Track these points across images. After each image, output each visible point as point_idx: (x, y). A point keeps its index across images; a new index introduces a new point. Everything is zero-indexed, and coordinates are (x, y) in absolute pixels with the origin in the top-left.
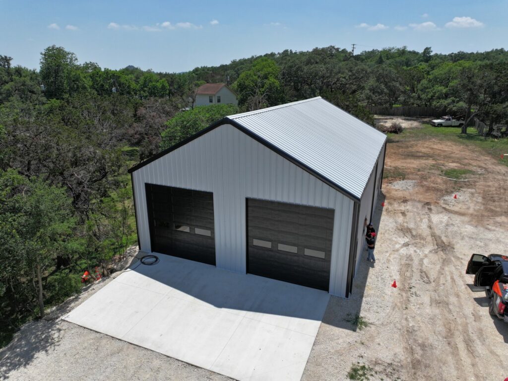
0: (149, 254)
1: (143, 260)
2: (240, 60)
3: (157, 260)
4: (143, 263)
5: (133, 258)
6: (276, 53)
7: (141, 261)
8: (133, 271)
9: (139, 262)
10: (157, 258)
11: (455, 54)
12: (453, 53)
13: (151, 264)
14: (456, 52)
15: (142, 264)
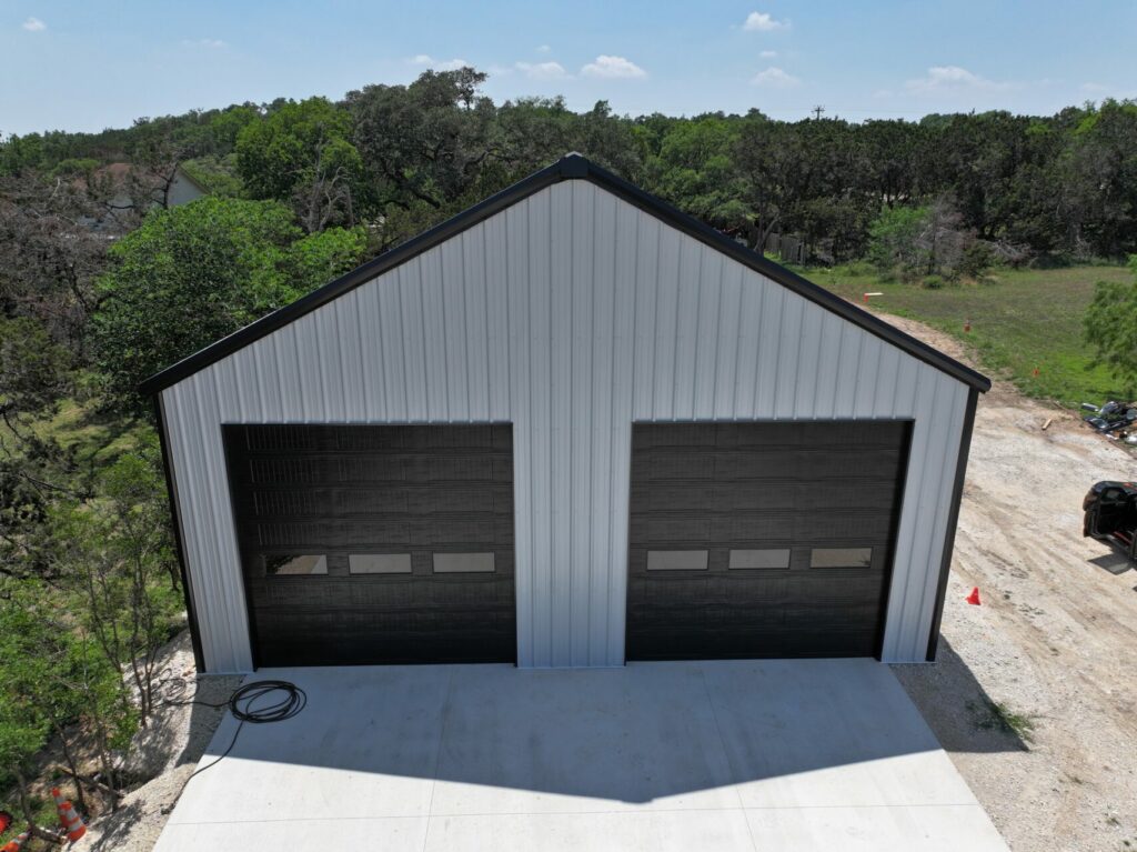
0: (247, 681)
1: (241, 706)
2: (158, 120)
3: (294, 695)
4: (249, 718)
5: (189, 710)
6: (259, 104)
7: (235, 712)
8: (229, 763)
9: (229, 720)
10: (291, 688)
11: (647, 118)
12: (642, 117)
13: (283, 714)
14: (648, 114)
15: (248, 725)
